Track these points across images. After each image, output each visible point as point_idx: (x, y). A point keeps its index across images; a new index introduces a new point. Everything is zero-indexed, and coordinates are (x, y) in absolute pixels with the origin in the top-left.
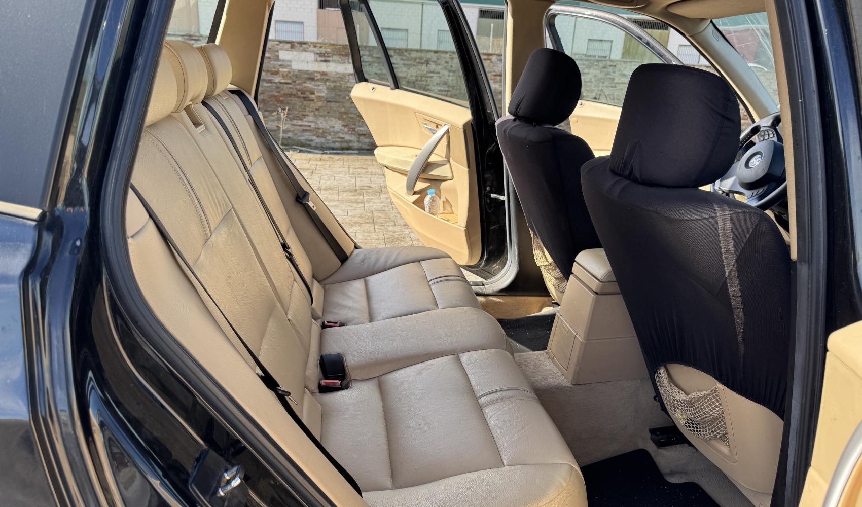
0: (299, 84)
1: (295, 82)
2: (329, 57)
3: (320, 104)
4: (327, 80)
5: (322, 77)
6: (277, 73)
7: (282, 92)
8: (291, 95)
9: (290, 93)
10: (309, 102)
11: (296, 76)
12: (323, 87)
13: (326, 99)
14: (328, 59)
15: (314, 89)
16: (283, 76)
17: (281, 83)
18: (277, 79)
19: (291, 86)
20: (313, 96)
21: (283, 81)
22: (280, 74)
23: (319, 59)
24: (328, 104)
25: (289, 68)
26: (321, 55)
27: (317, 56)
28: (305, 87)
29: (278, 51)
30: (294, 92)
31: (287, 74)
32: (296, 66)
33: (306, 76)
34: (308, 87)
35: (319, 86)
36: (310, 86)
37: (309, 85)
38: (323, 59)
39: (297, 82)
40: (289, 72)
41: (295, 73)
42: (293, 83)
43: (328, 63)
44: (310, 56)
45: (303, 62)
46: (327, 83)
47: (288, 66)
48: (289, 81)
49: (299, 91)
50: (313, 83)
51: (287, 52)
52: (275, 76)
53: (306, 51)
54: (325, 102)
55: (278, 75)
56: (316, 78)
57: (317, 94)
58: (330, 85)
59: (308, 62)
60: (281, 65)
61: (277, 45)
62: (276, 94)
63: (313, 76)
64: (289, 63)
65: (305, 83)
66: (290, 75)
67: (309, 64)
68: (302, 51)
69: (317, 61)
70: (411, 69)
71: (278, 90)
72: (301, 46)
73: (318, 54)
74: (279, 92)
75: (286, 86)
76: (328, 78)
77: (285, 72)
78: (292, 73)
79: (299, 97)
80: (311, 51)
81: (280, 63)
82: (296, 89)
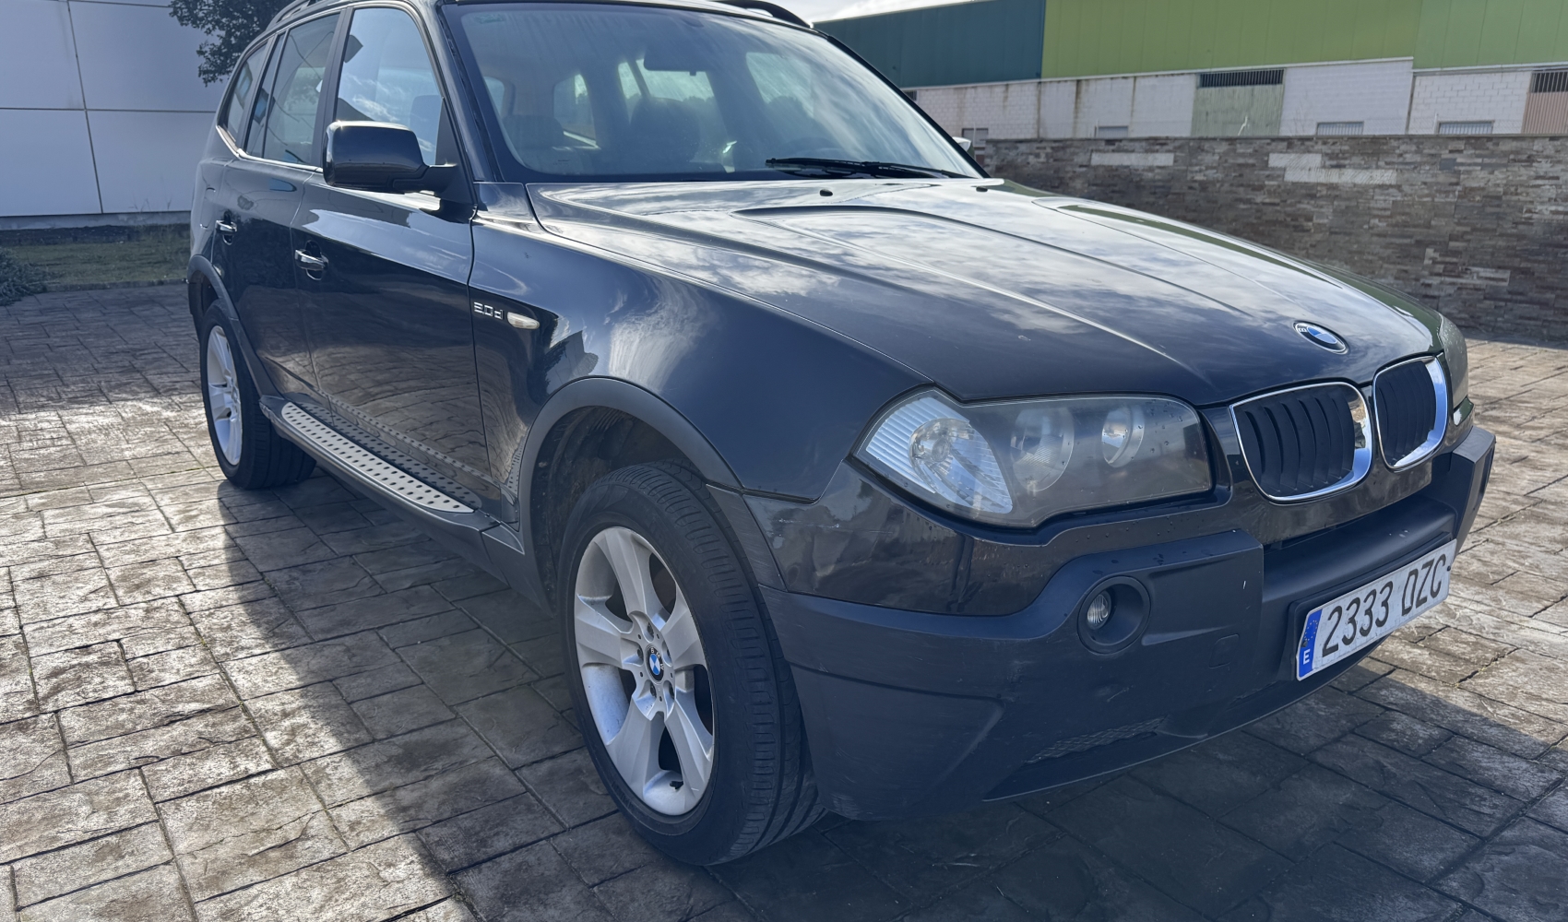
0: (1291, 205)
1: (1285, 201)
2: (1346, 159)
3: (1319, 237)
4: (1336, 197)
5: (1329, 193)
6: (1261, 188)
7: (1264, 218)
8: (1275, 223)
9: (1275, 218)
10: (1301, 234)
11: (1289, 192)
12: (1328, 210)
13: (1330, 228)
14: (1342, 162)
15: (1313, 212)
16: (1270, 193)
17: (1264, 204)
18: (1260, 198)
19: (1278, 208)
20: (1310, 224)
21: (1267, 200)
22: (1265, 189)
23: (1328, 163)
24: (1333, 236)
25: (1280, 179)
26: (1331, 156)
27: (1326, 158)
28: (1299, 209)
29: (1268, 155)
30: (1281, 218)
31: (1275, 190)
32: (1291, 177)
33: (1303, 191)
34: (1305, 209)
35: (1322, 207)
36: (1308, 207)
37: (1306, 206)
38: (1334, 163)
39: (1289, 202)
40: (1279, 186)
41: (1288, 187)
42: (1282, 204)
43: (1344, 170)
44: (1315, 159)
45: (1302, 169)
46: (1336, 203)
47: (1279, 176)
48: (1277, 201)
49: (1289, 215)
50: (1313, 202)
51: (1282, 155)
52: (1258, 193)
53: (1309, 152)
54: (1328, 233)
55: (1262, 192)
56: (1318, 195)
57: (1315, 220)
58: (1339, 205)
59: (1310, 170)
60: (1268, 176)
61: (1268, 144)
62: (1255, 221)
63: (1314, 192)
64: (1279, 173)
65: (1300, 202)
66: (1280, 190)
67: (1313, 172)
68: (1304, 152)
69: (1324, 167)
70: (1496, 173)
71: (1259, 214)
72: (1303, 144)
73: (1327, 154)
74: (1259, 218)
75: (1270, 208)
76: (1338, 193)
77: (1273, 186)
78: (1283, 187)
79: (1287, 226)
80: (1317, 152)
81: (1267, 173)
82: (1285, 212)
